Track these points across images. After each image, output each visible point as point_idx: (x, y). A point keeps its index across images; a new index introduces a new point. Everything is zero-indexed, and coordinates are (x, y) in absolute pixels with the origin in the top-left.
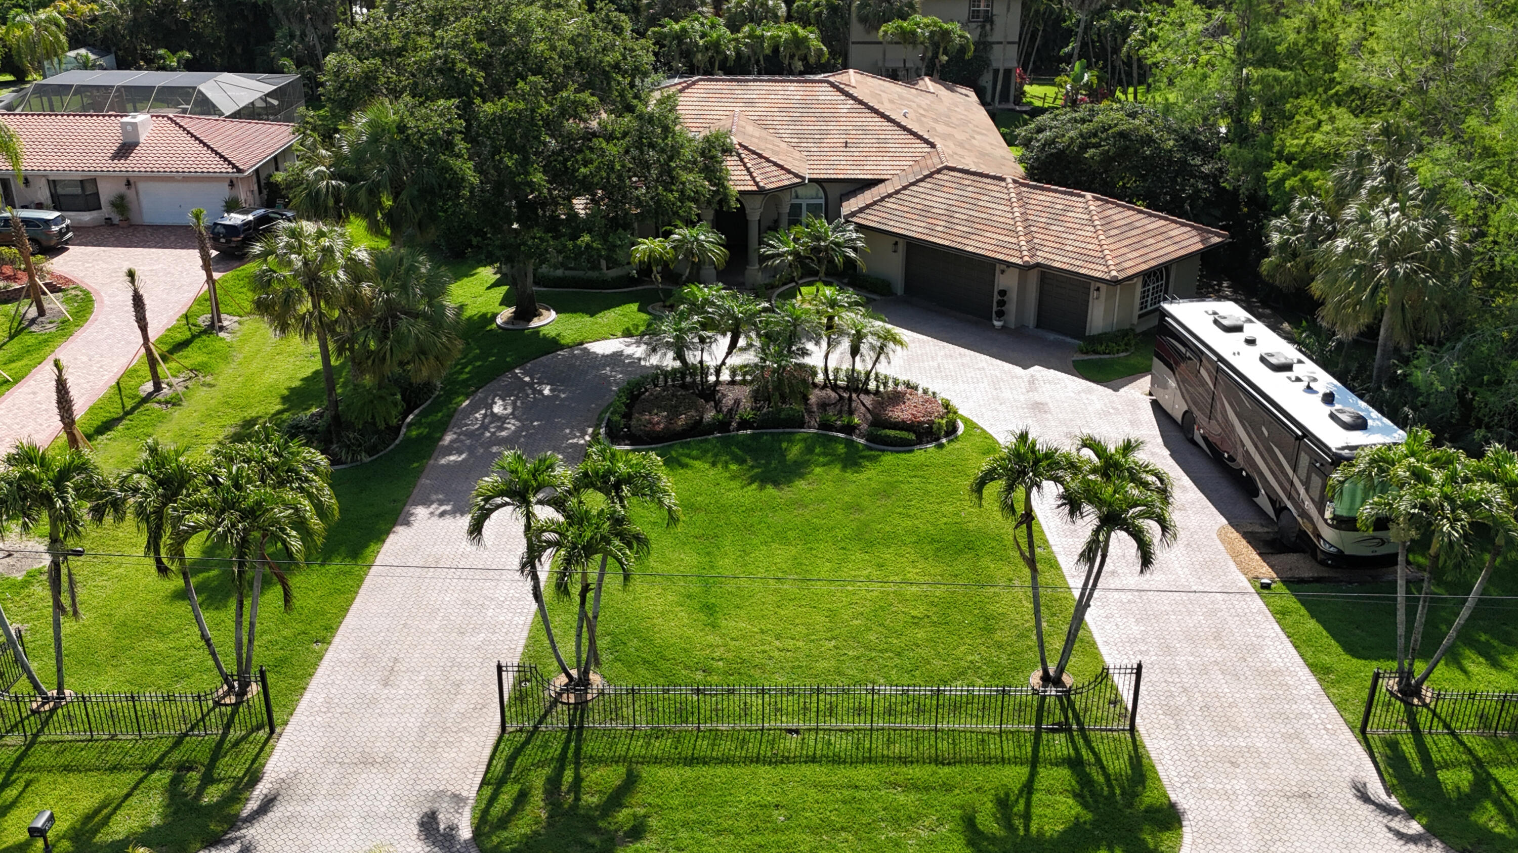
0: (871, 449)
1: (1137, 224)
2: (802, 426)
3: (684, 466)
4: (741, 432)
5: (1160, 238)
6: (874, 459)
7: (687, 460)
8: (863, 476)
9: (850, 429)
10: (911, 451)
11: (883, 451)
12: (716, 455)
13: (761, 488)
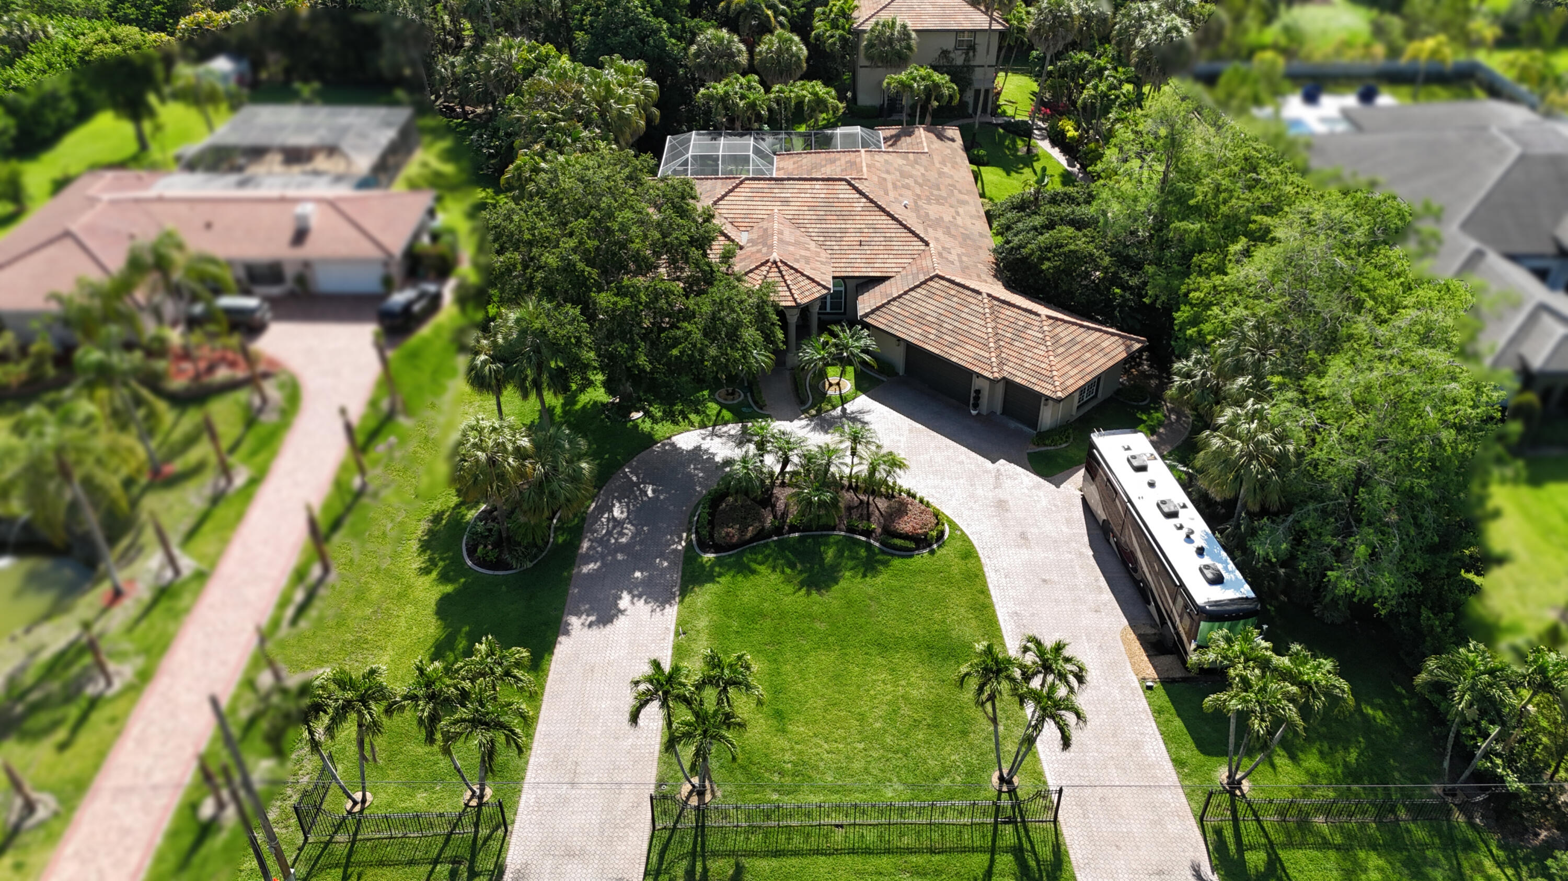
0: (883, 552)
1: (1079, 339)
2: (834, 529)
3: (753, 572)
4: (792, 535)
5: (1095, 350)
6: (886, 564)
7: (754, 566)
8: (879, 580)
9: (868, 533)
10: (911, 556)
11: (893, 555)
12: (775, 559)
13: (808, 593)
